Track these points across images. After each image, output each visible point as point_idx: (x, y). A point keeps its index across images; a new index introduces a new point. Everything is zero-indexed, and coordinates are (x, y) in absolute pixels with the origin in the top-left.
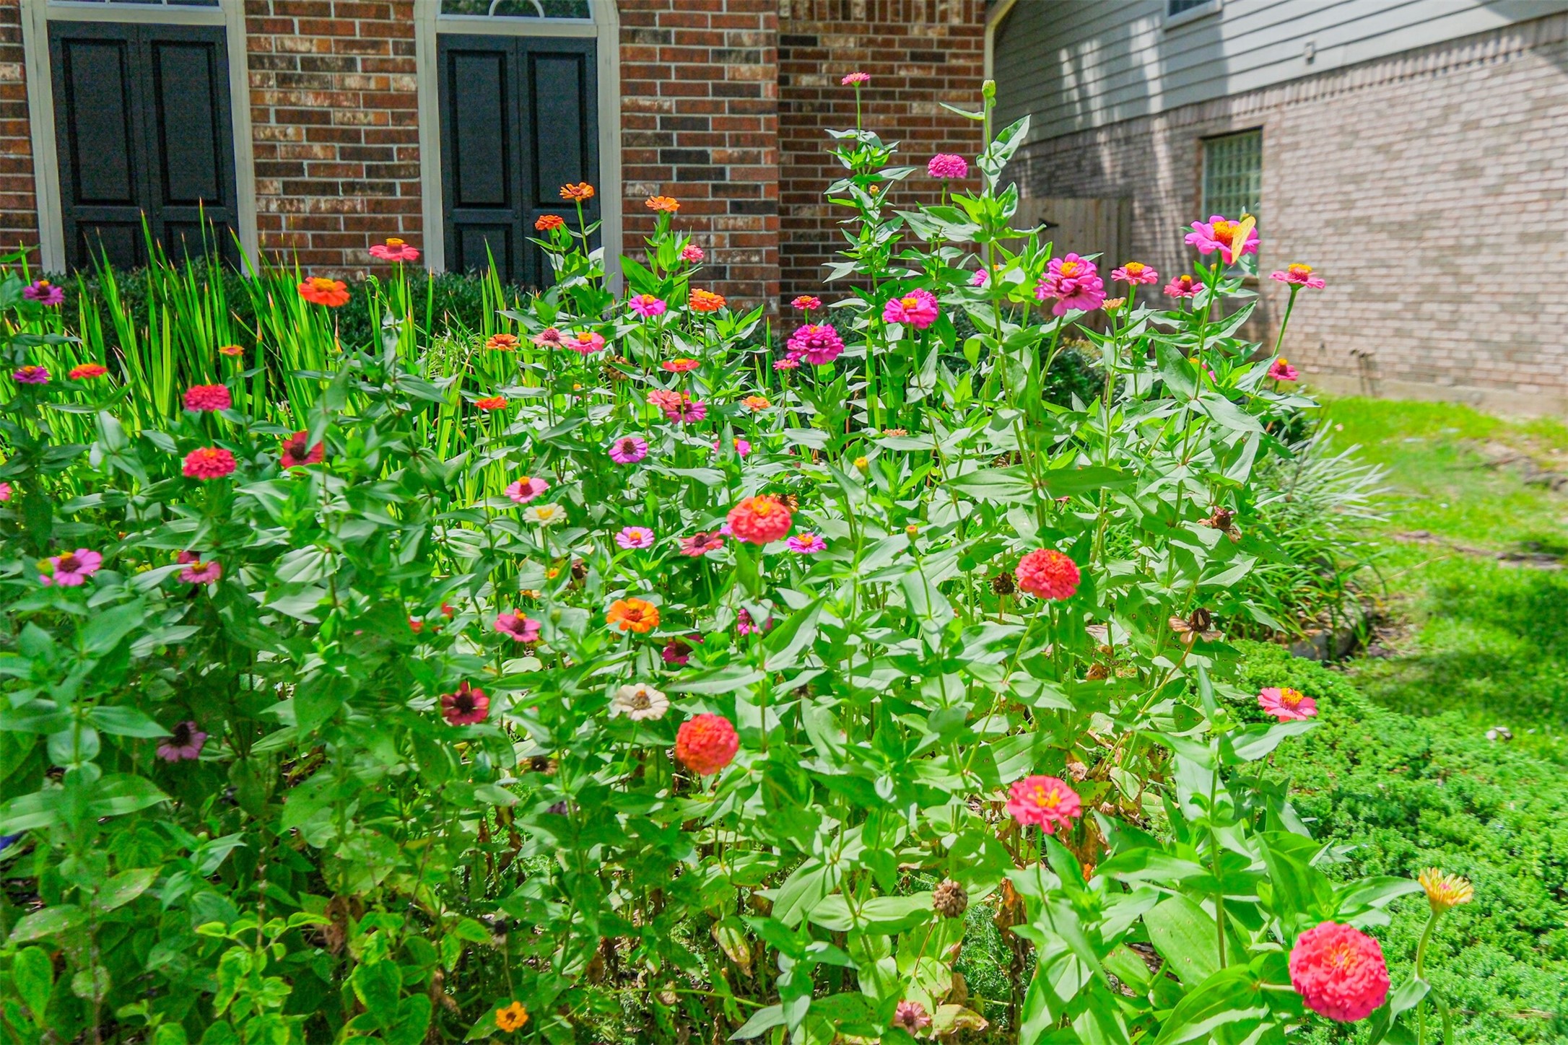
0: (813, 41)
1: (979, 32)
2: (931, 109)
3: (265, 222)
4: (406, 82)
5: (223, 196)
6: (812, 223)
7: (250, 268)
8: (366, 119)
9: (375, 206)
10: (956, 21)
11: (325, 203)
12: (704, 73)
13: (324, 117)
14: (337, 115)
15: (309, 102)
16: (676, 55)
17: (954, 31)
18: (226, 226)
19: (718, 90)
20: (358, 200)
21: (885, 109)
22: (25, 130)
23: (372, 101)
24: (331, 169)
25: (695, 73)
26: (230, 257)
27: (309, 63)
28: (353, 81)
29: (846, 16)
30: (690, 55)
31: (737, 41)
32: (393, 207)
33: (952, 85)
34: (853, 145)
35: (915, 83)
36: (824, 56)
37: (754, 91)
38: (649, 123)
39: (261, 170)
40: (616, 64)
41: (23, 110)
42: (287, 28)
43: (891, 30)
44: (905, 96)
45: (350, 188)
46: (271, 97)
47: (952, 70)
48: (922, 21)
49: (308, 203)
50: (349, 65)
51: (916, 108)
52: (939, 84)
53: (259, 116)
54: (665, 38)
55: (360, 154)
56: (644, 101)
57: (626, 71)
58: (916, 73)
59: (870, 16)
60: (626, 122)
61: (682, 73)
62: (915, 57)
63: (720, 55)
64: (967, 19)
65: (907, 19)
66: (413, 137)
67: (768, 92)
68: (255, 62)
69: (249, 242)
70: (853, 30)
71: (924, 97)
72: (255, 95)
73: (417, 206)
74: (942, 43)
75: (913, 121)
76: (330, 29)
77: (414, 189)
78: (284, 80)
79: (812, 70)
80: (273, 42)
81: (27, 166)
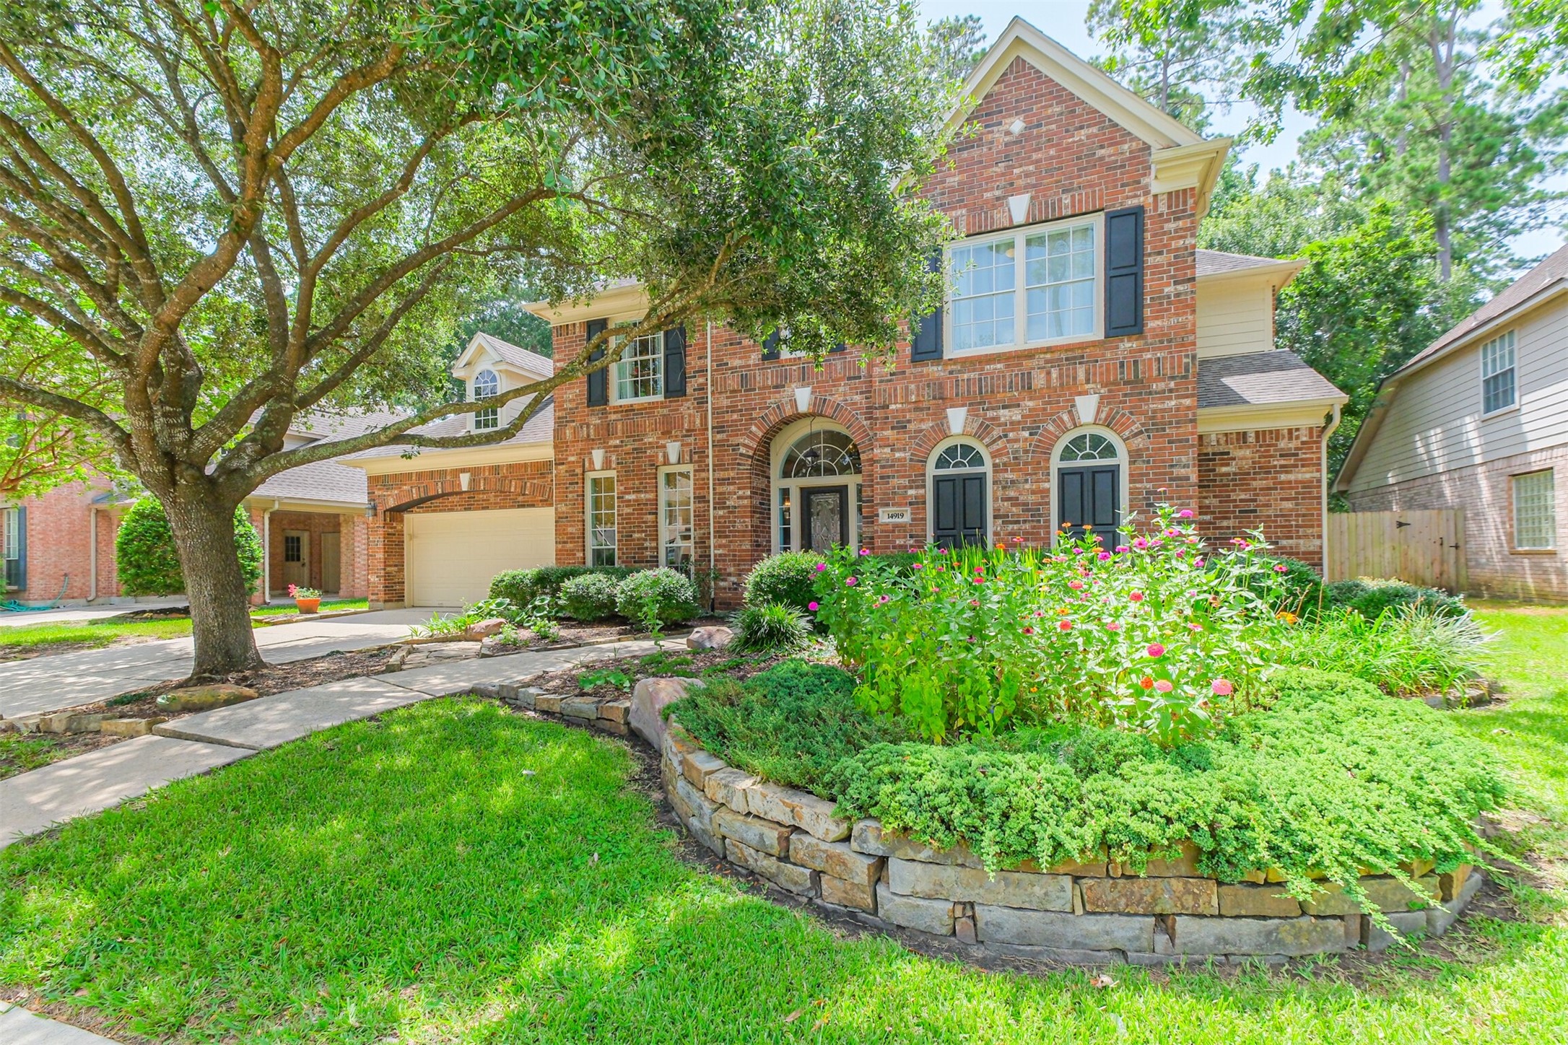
0: (1228, 453)
1: (1319, 442)
2: (1291, 477)
3: (996, 534)
4: (1046, 485)
5: (982, 526)
6: (1228, 528)
7: (990, 548)
8: (1031, 499)
9: (1034, 527)
10: (1305, 439)
11: (1016, 527)
12: (1165, 474)
13: (1017, 499)
14: (1021, 498)
15: (1012, 494)
16: (1152, 468)
17: (1303, 443)
18: (984, 534)
19: (1171, 479)
20: (1027, 526)
21: (1266, 479)
22: (924, 509)
23: (1033, 492)
24: (1019, 515)
25: (1161, 474)
26: (984, 546)
27: (1013, 482)
28: (1027, 486)
29: (1245, 442)
30: (1159, 467)
31: (1180, 461)
32: (1040, 527)
33: (1303, 466)
34: (1161, 508)
35: (1282, 466)
36: (1234, 459)
37: (1188, 478)
38: (1140, 493)
39: (995, 517)
40: (1127, 472)
41: (924, 503)
42: (1006, 471)
43: (1269, 446)
44: (1276, 472)
45: (1025, 522)
46: (1000, 493)
47: (1302, 460)
48: (1286, 440)
49: (1010, 527)
50: (1026, 481)
51: (1283, 477)
52: (1296, 466)
53: (996, 499)
54: (1148, 462)
55: (1028, 510)
56: (1138, 485)
57: (1131, 475)
58: (1283, 462)
59: (1258, 441)
60: (1131, 494)
61: (1154, 474)
62: (1281, 456)
63: (1172, 466)
64: (1311, 436)
65: (1277, 439)
66: (1048, 503)
67: (1194, 478)
68: (995, 483)
69: (990, 539)
70: (1249, 447)
71: (1287, 472)
72: (994, 492)
73: (1049, 527)
74: (1296, 449)
75: (1281, 483)
76: (1020, 470)
77: (1048, 521)
78: (1004, 488)
79: (1228, 465)
80: (1001, 476)
81: (924, 519)
